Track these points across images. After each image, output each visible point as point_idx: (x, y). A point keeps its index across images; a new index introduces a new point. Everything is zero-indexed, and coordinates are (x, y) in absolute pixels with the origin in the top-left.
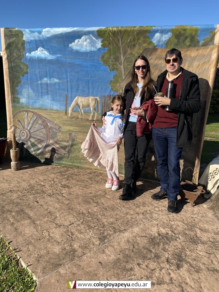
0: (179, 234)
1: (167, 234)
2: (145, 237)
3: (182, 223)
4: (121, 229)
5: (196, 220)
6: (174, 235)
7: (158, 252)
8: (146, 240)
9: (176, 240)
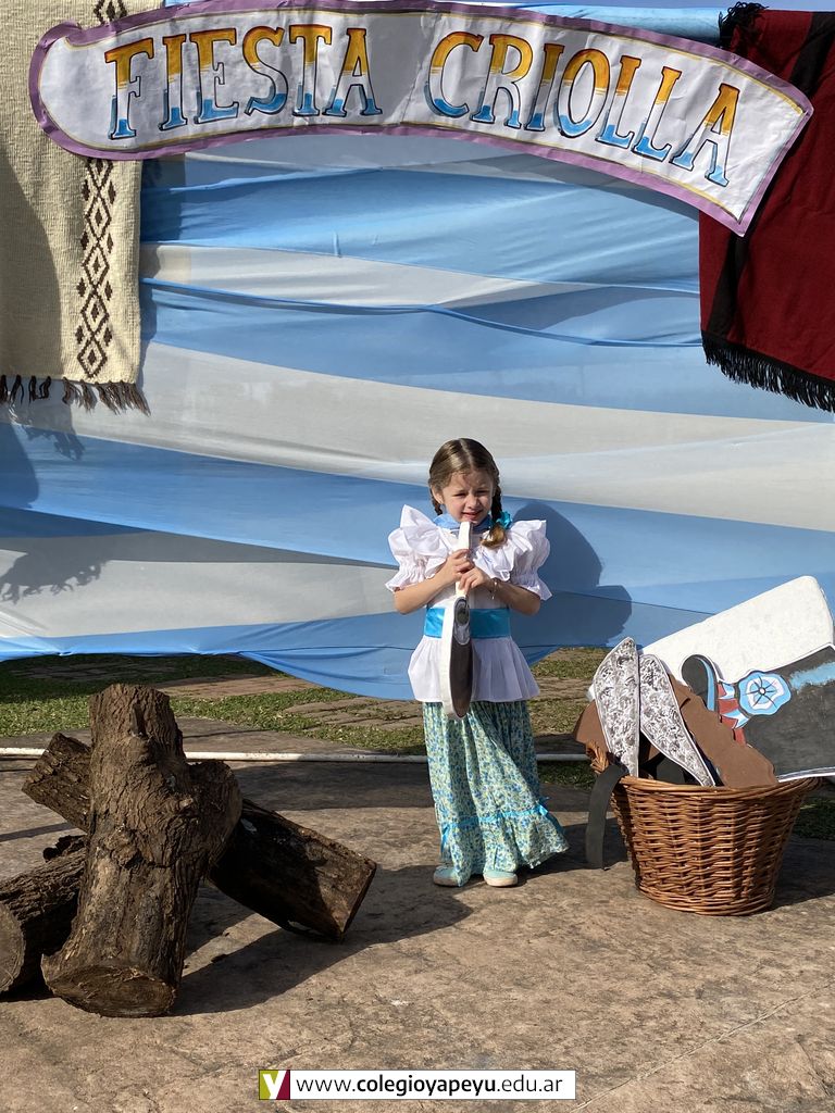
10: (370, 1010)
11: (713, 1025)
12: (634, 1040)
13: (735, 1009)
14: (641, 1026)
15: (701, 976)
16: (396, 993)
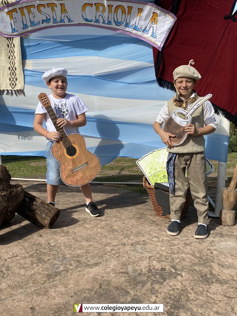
0: (183, 270)
1: (163, 269)
2: (124, 273)
3: (191, 256)
4: (89, 263)
5: (215, 252)
6: (174, 271)
7: (139, 294)
8: (125, 277)
9: (175, 278)
10: (44, 246)
11: (130, 253)
12: (106, 256)
13: (138, 249)
14: (110, 252)
15: (135, 240)
16: (54, 242)
